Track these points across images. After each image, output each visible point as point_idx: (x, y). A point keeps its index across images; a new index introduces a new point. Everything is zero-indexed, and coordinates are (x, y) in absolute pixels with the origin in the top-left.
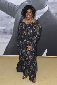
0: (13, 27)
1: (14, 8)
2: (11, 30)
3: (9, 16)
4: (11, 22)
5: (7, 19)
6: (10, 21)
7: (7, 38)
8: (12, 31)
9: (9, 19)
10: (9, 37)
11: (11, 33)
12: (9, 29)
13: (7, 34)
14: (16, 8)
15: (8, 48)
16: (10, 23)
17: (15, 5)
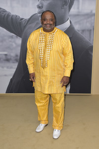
0: (20, 51)
1: (20, 23)
2: (17, 56)
3: (13, 36)
4: (16, 44)
5: (10, 40)
6: (14, 42)
7: (11, 68)
8: (19, 58)
9: (13, 40)
10: (14, 67)
11: (16, 60)
12: (13, 54)
13: (11, 61)
14: (24, 22)
15: (13, 82)
16: (14, 45)
17: (22, 19)
